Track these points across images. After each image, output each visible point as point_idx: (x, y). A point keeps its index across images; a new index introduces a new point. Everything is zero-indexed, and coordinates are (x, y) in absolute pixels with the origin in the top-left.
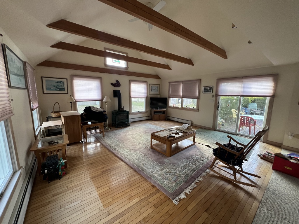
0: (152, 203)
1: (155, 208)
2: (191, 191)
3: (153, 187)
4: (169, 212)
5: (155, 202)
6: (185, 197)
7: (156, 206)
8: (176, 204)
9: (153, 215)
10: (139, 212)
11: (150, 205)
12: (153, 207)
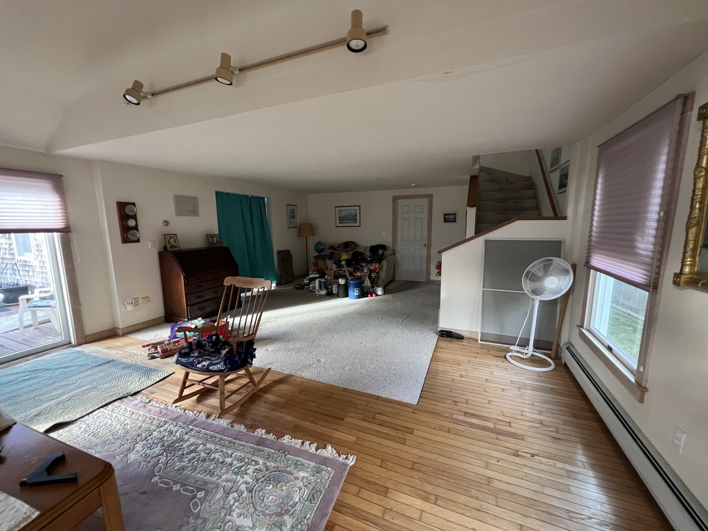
0: (382, 503)
1: (390, 490)
2: (307, 443)
3: (333, 527)
4: (379, 464)
5: (376, 498)
6: (329, 447)
7: (385, 492)
8: (355, 457)
9: (406, 488)
10: (423, 519)
11: (391, 504)
12: (389, 495)
